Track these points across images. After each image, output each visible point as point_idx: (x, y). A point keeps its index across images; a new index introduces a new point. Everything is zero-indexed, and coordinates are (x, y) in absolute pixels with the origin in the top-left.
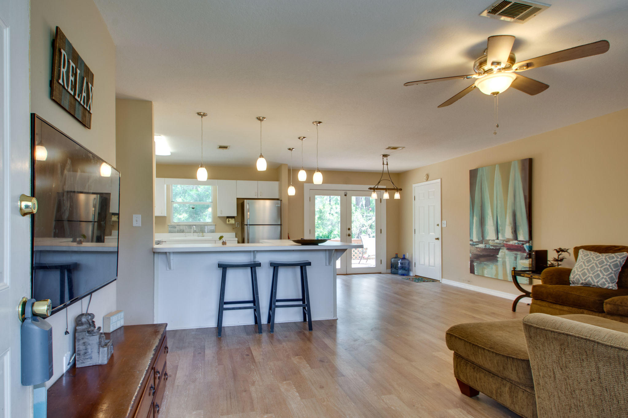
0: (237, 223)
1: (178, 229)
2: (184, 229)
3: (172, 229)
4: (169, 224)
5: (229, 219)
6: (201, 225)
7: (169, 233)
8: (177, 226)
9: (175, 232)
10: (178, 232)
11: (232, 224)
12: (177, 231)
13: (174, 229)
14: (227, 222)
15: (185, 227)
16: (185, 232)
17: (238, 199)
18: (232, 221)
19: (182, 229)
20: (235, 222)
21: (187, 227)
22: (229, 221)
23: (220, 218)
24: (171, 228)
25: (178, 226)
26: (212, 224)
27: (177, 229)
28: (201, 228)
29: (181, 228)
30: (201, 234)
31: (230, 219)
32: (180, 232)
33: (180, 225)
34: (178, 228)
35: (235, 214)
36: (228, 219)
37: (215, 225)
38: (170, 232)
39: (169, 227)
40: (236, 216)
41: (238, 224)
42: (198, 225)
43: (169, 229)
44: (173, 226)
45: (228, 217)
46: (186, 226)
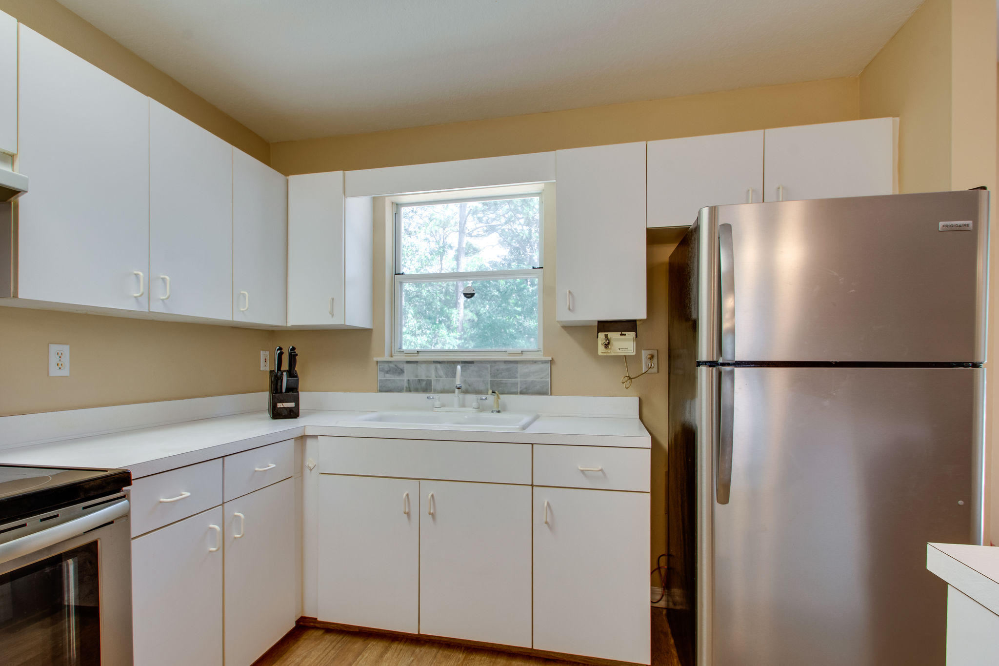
0: (645, 354)
1: (412, 378)
2: (433, 377)
3: (389, 376)
4: (379, 359)
5: (611, 335)
6: (495, 362)
7: (380, 391)
8: (407, 367)
9: (400, 390)
10: (409, 390)
11: (625, 359)
12: (405, 384)
13: (396, 378)
14: (601, 349)
15: (436, 370)
16: (435, 391)
17: (655, 237)
18: (624, 344)
19: (424, 378)
20: (638, 348)
21: (441, 373)
22: (607, 346)
23: (572, 329)
24: (387, 372)
25: (410, 365)
26: (540, 357)
27: (405, 377)
28: (494, 375)
29: (422, 372)
30: (491, 399)
31: (614, 336)
32: (417, 390)
33: (416, 362)
34: (409, 374)
35: (639, 312)
36: (602, 335)
37: (552, 362)
38: (385, 389)
39: (382, 370)
40: (644, 316)
41: (652, 357)
42: (481, 362)
43: (381, 376)
44: (392, 365)
45: (605, 326)
46: (438, 366)
